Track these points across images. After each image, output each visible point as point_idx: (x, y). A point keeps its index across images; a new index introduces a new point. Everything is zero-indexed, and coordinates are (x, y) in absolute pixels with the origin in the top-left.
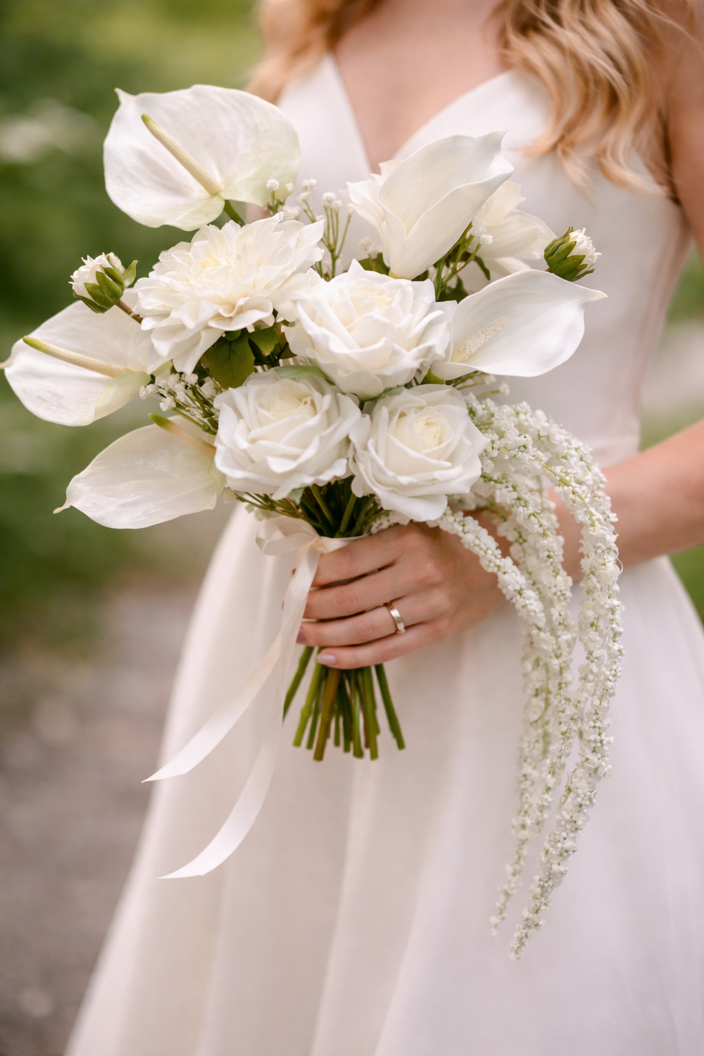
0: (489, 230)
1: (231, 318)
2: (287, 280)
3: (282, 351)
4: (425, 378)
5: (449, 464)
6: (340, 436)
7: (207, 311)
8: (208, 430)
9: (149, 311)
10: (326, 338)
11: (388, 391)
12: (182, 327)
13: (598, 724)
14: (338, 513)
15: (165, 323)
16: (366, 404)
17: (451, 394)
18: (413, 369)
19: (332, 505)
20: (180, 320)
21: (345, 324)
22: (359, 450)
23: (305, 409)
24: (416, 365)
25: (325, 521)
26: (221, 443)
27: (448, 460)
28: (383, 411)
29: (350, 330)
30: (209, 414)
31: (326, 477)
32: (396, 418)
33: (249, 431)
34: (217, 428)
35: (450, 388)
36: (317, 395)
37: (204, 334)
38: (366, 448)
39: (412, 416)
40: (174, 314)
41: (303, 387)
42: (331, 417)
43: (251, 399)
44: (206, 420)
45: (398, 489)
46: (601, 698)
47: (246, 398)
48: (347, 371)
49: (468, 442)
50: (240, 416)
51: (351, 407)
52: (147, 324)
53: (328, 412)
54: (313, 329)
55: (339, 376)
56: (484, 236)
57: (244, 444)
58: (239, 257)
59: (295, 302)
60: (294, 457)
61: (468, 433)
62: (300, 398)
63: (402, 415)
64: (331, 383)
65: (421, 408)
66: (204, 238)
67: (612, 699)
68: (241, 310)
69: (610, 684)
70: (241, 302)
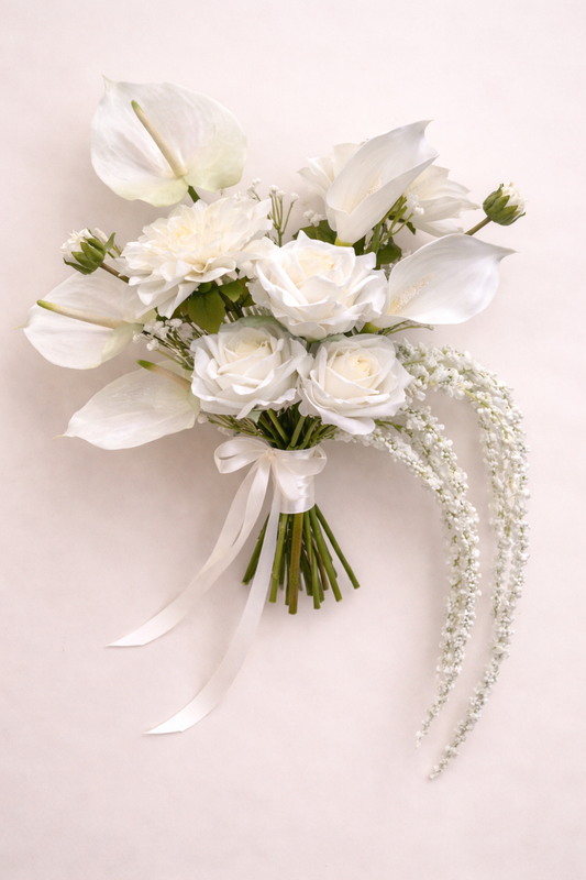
0: (422, 204)
1: (202, 274)
2: (246, 244)
3: (245, 301)
4: (363, 329)
5: (378, 392)
6: (290, 371)
7: (183, 269)
8: (186, 367)
9: (135, 271)
10: (280, 294)
11: (331, 337)
12: (163, 282)
13: (506, 619)
14: (289, 431)
15: (147, 280)
16: (312, 346)
17: (383, 340)
18: (353, 321)
19: (285, 425)
20: (161, 276)
21: (295, 283)
22: (305, 379)
23: (263, 351)
24: (355, 318)
25: (280, 438)
26: (197, 376)
27: (377, 389)
28: (323, 351)
29: (299, 288)
30: (185, 355)
31: (280, 402)
32: (334, 356)
33: (219, 367)
34: (193, 365)
35: (381, 337)
36: (272, 340)
37: (181, 287)
38: (309, 378)
39: (347, 354)
40: (155, 272)
41: (261, 333)
42: (284, 356)
43: (220, 344)
44: (184, 359)
45: (336, 409)
46: (510, 599)
47: (217, 343)
48: (297, 321)
49: (395, 377)
50: (211, 356)
51: (299, 347)
52: (133, 281)
53: (281, 352)
54: (269, 286)
55: (291, 324)
56: (417, 209)
57: (214, 375)
58: (207, 227)
59: (254, 262)
60: (255, 386)
61: (395, 369)
62: (259, 343)
63: (339, 355)
64: (285, 329)
65: (355, 350)
66: (179, 214)
67: (518, 600)
68: (210, 269)
69: (518, 588)
70: (210, 261)
